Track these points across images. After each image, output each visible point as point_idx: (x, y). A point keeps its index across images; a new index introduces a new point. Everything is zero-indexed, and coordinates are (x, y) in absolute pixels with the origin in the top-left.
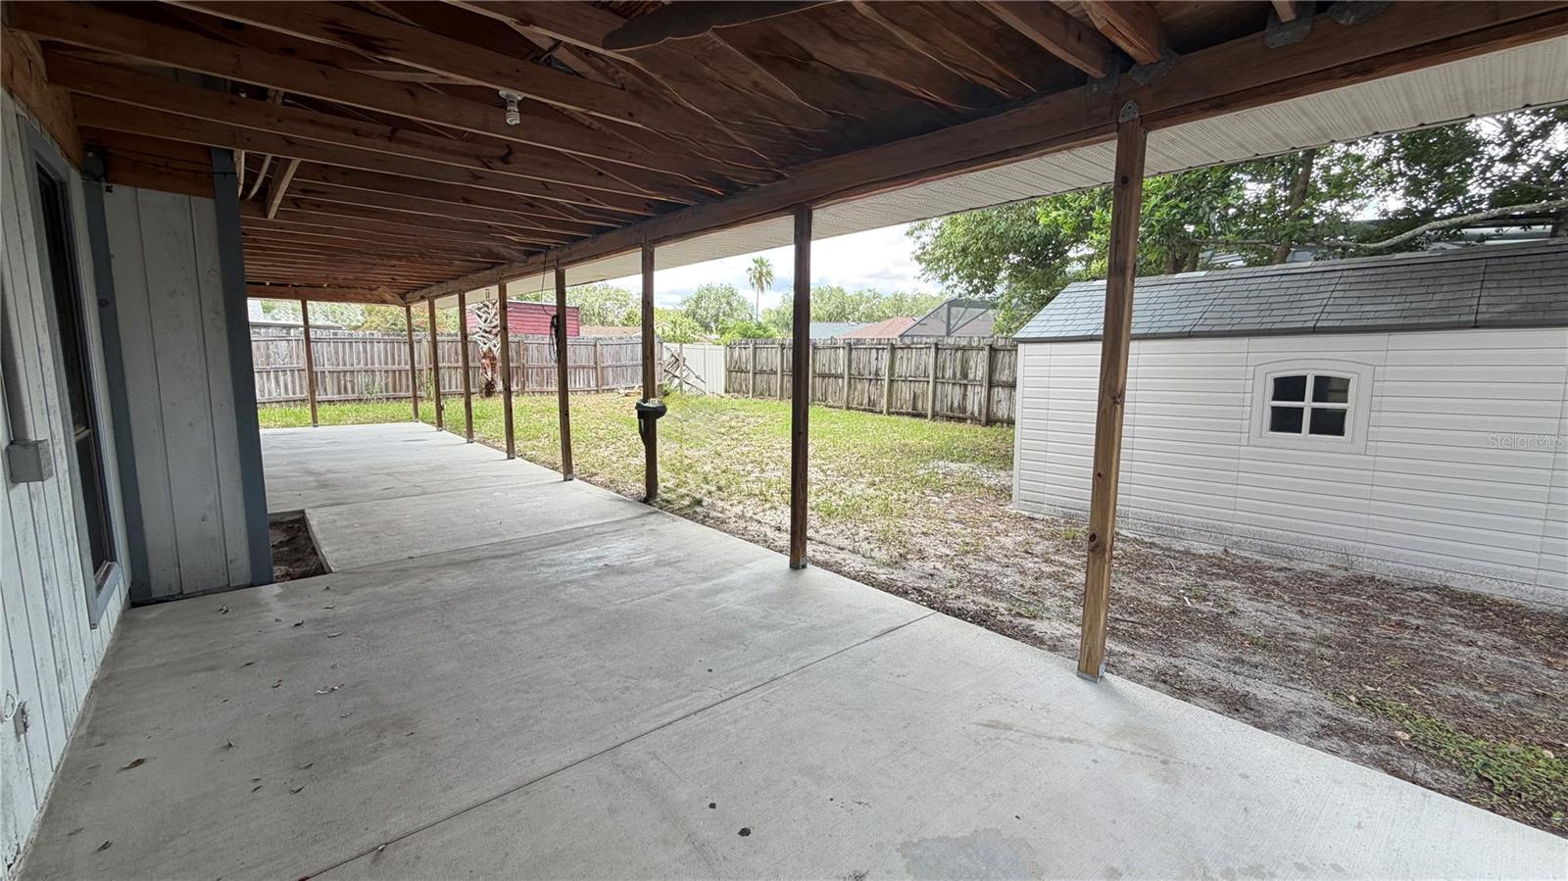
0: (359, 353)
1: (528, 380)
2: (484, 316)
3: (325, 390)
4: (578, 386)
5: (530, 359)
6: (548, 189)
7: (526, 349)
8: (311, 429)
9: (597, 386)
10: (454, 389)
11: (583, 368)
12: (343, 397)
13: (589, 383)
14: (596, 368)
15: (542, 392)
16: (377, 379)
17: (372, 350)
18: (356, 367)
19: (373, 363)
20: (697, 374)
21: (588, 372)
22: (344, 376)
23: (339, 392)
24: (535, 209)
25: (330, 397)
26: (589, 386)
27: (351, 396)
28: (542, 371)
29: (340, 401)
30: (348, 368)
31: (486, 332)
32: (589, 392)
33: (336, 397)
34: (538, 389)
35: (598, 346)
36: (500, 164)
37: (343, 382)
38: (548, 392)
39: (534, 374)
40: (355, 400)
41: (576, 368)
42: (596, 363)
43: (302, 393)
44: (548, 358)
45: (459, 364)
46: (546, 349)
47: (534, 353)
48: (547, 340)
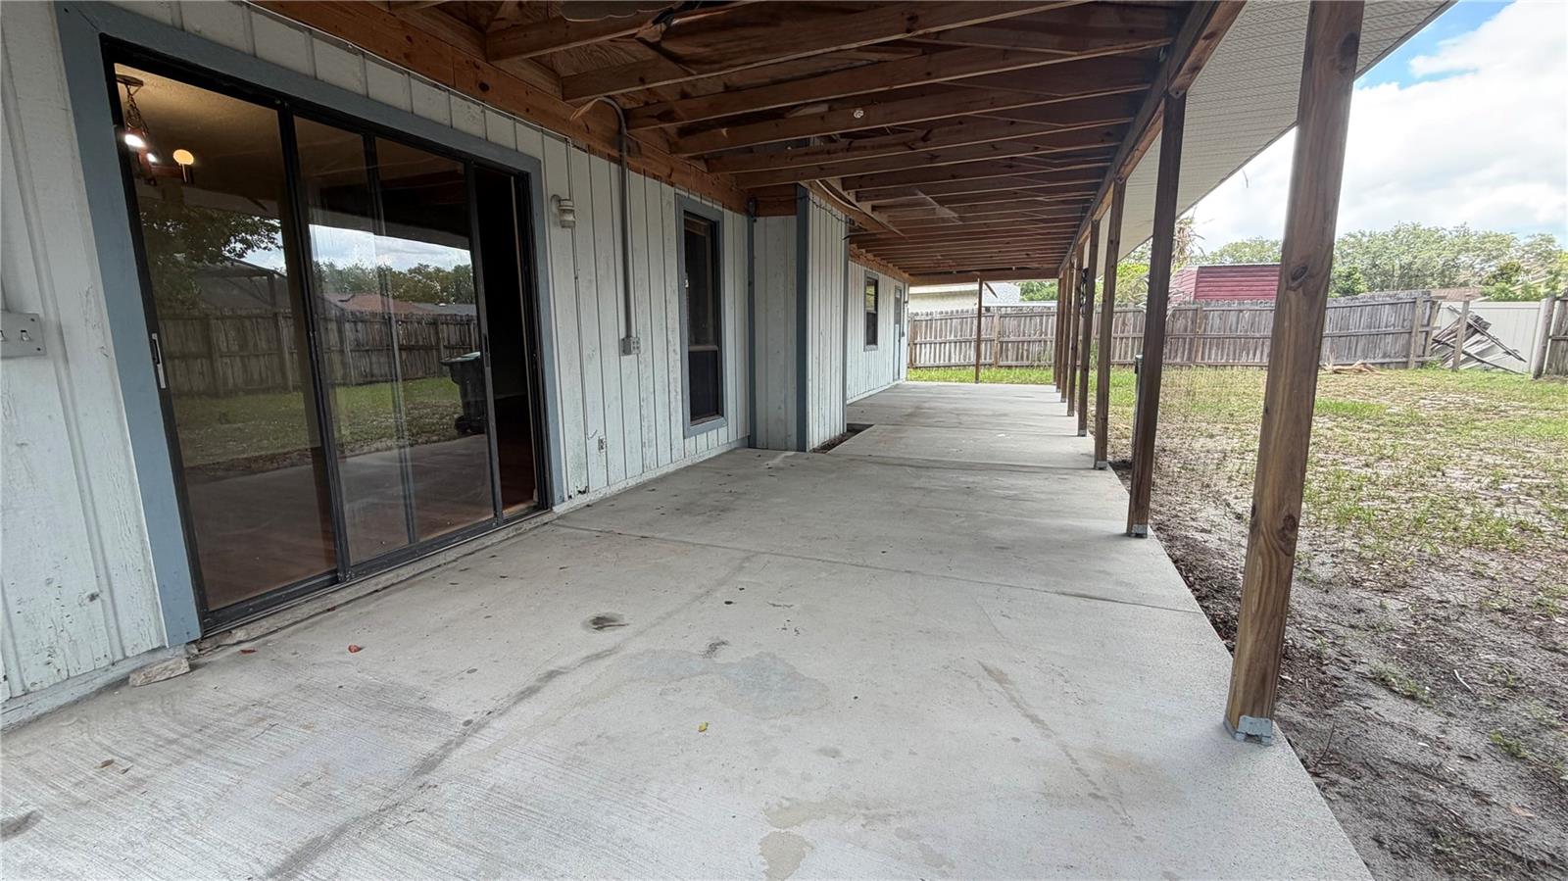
0: (1036, 325)
1: (1204, 351)
3: (1007, 357)
5: (1209, 328)
6: (996, 149)
7: (1206, 317)
8: (974, 384)
12: (1019, 363)
16: (1048, 348)
17: (1047, 322)
18: (1033, 338)
19: (1046, 335)
20: (1510, 348)
22: (1023, 345)
23: (1017, 360)
24: (1015, 169)
25: (1009, 363)
27: (1025, 363)
28: (1227, 341)
29: (1016, 366)
30: (1027, 338)
33: (1014, 363)
36: (921, 144)
37: (1020, 351)
39: (1213, 345)
40: (1027, 366)
43: (990, 358)
44: (1233, 328)
45: (1126, 334)
46: (1233, 317)
47: (1215, 320)
48: (1235, 306)
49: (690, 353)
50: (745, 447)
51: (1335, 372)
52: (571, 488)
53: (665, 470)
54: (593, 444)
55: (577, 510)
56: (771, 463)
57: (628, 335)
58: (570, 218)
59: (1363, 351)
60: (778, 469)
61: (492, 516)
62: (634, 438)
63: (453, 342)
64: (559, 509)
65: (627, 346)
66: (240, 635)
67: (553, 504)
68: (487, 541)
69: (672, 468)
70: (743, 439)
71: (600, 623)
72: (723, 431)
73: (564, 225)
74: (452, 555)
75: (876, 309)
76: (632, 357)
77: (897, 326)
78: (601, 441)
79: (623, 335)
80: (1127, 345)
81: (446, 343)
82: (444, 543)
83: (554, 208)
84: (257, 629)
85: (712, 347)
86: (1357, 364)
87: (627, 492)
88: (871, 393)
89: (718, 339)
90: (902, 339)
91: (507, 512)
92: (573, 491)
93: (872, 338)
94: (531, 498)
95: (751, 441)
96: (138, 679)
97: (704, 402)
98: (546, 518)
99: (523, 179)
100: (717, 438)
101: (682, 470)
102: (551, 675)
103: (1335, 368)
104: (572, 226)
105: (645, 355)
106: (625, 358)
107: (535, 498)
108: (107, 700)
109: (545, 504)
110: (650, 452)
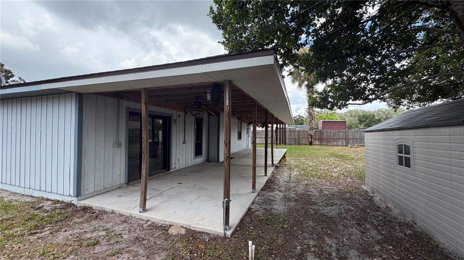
1: (323, 141)
2: (309, 125)
4: (339, 144)
5: (324, 136)
7: (323, 133)
9: (346, 144)
10: (303, 143)
11: (341, 139)
13: (343, 143)
14: (346, 139)
15: (327, 145)
21: (343, 140)
26: (343, 144)
28: (328, 139)
31: (310, 129)
32: (343, 146)
34: (326, 144)
35: (347, 132)
38: (329, 145)
39: (325, 140)
41: (338, 139)
42: (346, 137)
44: (330, 136)
45: (305, 137)
46: (329, 133)
47: (325, 134)
48: (329, 131)
49: (196, 143)
50: (206, 162)
51: (351, 147)
52: (173, 167)
53: (189, 165)
54: (177, 160)
55: (174, 171)
56: (210, 165)
57: (184, 140)
58: (176, 123)
59: (359, 142)
60: (212, 165)
61: (160, 171)
62: (184, 159)
63: (137, 135)
64: (171, 171)
65: (184, 142)
66: (131, 183)
67: (170, 170)
68: (160, 175)
69: (191, 165)
70: (206, 160)
71: (179, 183)
72: (202, 158)
73: (175, 124)
74: (155, 176)
75: (241, 131)
76: (185, 144)
77: (248, 134)
78: (178, 159)
79: (183, 140)
80: (305, 139)
81: (135, 135)
82: (154, 174)
83: (174, 121)
84: (134, 183)
85: (200, 142)
86: (356, 146)
87: (182, 169)
88: (239, 150)
89: (201, 140)
90: (249, 137)
91: (163, 171)
92: (173, 168)
93: (240, 137)
94: (166, 169)
95: (208, 160)
96: (122, 187)
97: (198, 152)
98: (169, 172)
99: (170, 118)
100: (200, 160)
101: (193, 165)
102: (173, 188)
103: (351, 146)
104: (176, 124)
105: (187, 144)
106: (183, 145)
107: (167, 168)
108: (119, 189)
109: (169, 170)
110: (187, 162)
